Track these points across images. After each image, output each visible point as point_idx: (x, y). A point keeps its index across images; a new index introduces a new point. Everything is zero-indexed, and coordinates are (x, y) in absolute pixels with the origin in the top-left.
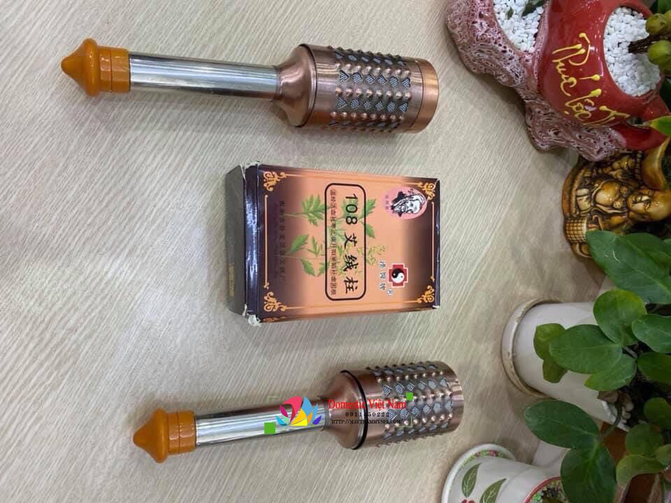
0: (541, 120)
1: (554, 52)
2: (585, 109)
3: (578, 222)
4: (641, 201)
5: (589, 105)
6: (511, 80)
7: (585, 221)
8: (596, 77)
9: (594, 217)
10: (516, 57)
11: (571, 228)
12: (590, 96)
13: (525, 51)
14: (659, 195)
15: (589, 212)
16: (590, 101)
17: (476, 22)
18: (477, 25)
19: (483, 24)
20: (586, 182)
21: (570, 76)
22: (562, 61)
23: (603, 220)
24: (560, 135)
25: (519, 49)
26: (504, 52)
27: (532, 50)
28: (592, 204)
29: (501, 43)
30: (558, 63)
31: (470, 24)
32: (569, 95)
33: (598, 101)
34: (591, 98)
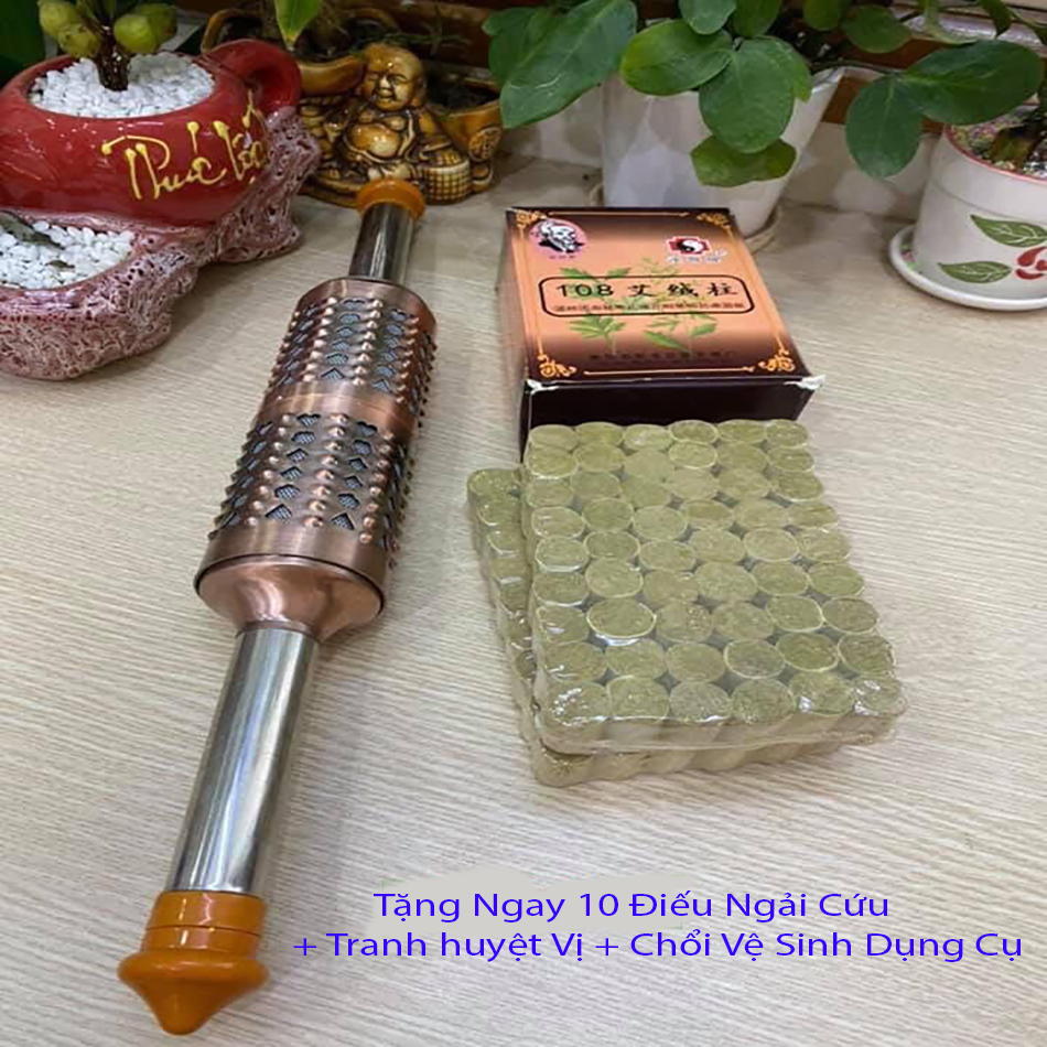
0: (252, 231)
1: (138, 196)
2: (249, 149)
3: (436, 181)
4: (392, 89)
5: (242, 141)
6: (189, 267)
7: (432, 170)
8: (193, 127)
9: (424, 158)
10: (147, 257)
11: (446, 191)
12: (227, 138)
13: (132, 244)
14: (376, 64)
15: (415, 165)
16: (236, 140)
17: (89, 313)
18: (94, 312)
19: (90, 301)
20: (351, 176)
21: (190, 167)
22: (159, 181)
23: (429, 143)
24: (275, 207)
25: (129, 254)
26: (141, 272)
27: (128, 235)
28: (398, 162)
29: (126, 276)
30: (162, 189)
31: (90, 324)
32: (224, 172)
33: (235, 127)
34: (232, 138)
